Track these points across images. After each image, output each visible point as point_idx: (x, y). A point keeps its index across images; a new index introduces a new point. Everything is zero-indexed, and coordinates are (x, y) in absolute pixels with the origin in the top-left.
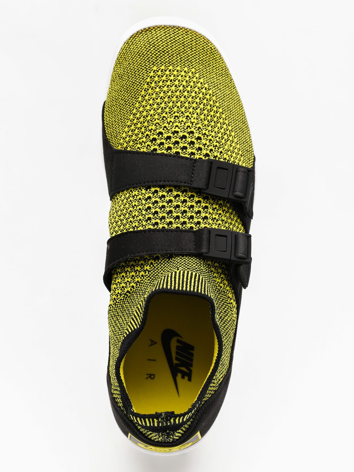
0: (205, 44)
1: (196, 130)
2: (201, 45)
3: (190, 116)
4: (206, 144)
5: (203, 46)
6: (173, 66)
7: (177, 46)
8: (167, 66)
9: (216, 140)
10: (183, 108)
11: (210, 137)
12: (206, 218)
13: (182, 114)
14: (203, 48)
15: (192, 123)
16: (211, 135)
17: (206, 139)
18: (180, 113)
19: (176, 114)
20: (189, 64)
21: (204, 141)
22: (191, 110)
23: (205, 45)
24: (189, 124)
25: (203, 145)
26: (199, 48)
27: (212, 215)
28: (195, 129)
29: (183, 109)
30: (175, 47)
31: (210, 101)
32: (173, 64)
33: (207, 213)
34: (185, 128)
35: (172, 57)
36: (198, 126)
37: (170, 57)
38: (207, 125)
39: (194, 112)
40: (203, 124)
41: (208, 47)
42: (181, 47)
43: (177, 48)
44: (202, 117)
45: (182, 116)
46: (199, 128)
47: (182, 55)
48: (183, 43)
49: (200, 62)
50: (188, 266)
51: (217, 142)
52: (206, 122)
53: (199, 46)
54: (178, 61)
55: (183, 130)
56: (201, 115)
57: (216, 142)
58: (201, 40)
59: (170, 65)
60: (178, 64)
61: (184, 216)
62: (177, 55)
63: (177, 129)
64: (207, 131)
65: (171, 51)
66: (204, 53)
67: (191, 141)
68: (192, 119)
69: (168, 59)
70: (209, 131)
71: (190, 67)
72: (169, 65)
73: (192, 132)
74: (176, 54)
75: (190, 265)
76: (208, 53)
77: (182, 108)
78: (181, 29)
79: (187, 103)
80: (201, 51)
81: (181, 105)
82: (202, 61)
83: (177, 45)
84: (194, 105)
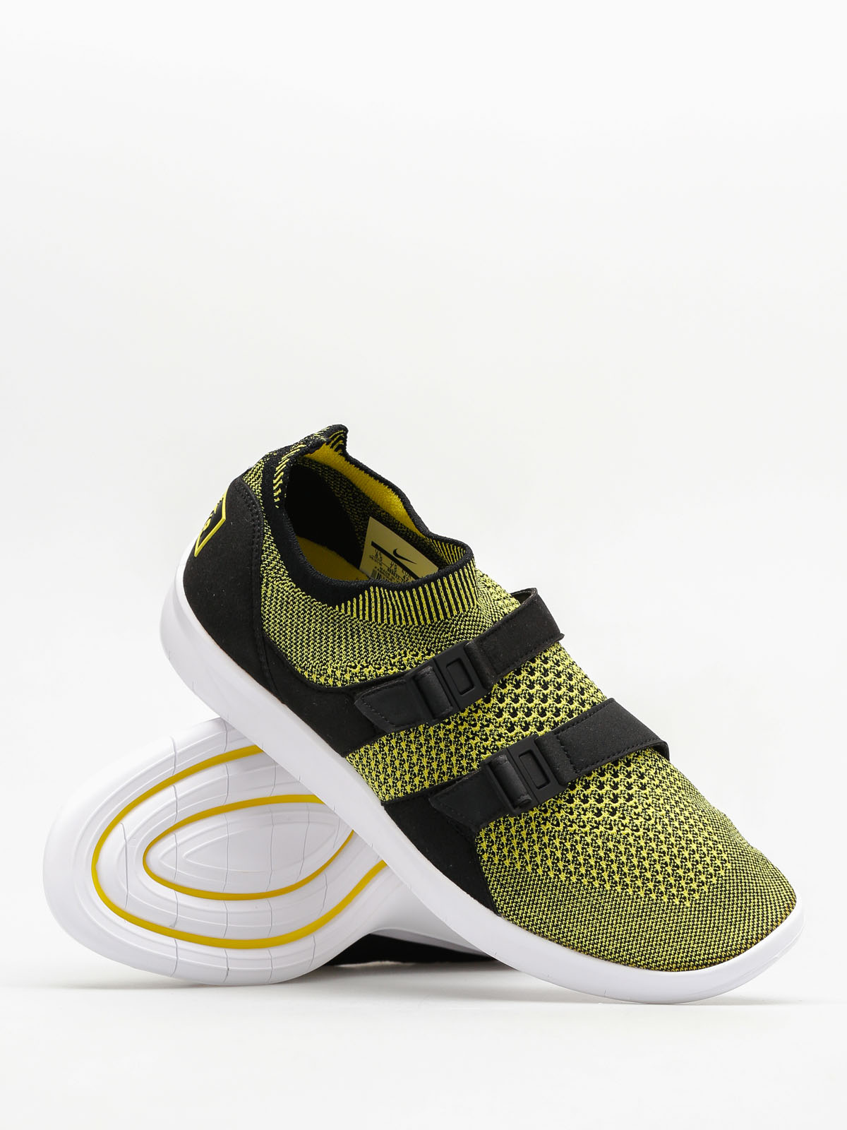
0: (711, 951)
1: (611, 820)
2: (715, 945)
3: (637, 834)
4: (585, 814)
5: (710, 946)
6: (714, 884)
7: (736, 915)
8: (720, 879)
9: (578, 834)
10: (652, 837)
11: (587, 829)
12: (499, 715)
13: (646, 826)
14: (708, 944)
15: (625, 826)
16: (590, 833)
17: (590, 822)
18: (650, 827)
19: (652, 822)
20: (700, 907)
21: (590, 815)
22: (642, 843)
23: (709, 949)
24: (626, 821)
25: (586, 810)
26: (712, 938)
27: (495, 727)
28: (615, 821)
29: (651, 834)
30: (737, 911)
31: (631, 881)
32: (717, 888)
33: (504, 723)
34: (625, 812)
35: (727, 896)
36: (615, 829)
37: (729, 894)
38: (606, 843)
39: (636, 843)
40: (612, 838)
41: (703, 951)
42: (731, 919)
43: (734, 913)
44: (622, 848)
45: (645, 825)
46: (611, 829)
47: (719, 909)
48: (735, 925)
49: (691, 923)
50: (469, 621)
51: (575, 833)
52: (610, 845)
53: (715, 941)
54: (714, 898)
55: (626, 808)
56: (626, 849)
57: (575, 830)
58: (720, 950)
59: (718, 884)
60: (711, 894)
61: (525, 694)
62: (724, 905)
63: (631, 803)
64: (598, 834)
65: (735, 902)
66: (699, 939)
67: (602, 801)
68: (630, 832)
69: (728, 888)
70: (596, 836)
71: (696, 904)
72: (719, 882)
73: (613, 814)
74: (727, 903)
75: (467, 623)
76: (695, 946)
77: (655, 835)
78: (757, 938)
79: (655, 847)
80: (705, 937)
81: (658, 838)
82: (690, 927)
83: (738, 916)
84: (644, 853)
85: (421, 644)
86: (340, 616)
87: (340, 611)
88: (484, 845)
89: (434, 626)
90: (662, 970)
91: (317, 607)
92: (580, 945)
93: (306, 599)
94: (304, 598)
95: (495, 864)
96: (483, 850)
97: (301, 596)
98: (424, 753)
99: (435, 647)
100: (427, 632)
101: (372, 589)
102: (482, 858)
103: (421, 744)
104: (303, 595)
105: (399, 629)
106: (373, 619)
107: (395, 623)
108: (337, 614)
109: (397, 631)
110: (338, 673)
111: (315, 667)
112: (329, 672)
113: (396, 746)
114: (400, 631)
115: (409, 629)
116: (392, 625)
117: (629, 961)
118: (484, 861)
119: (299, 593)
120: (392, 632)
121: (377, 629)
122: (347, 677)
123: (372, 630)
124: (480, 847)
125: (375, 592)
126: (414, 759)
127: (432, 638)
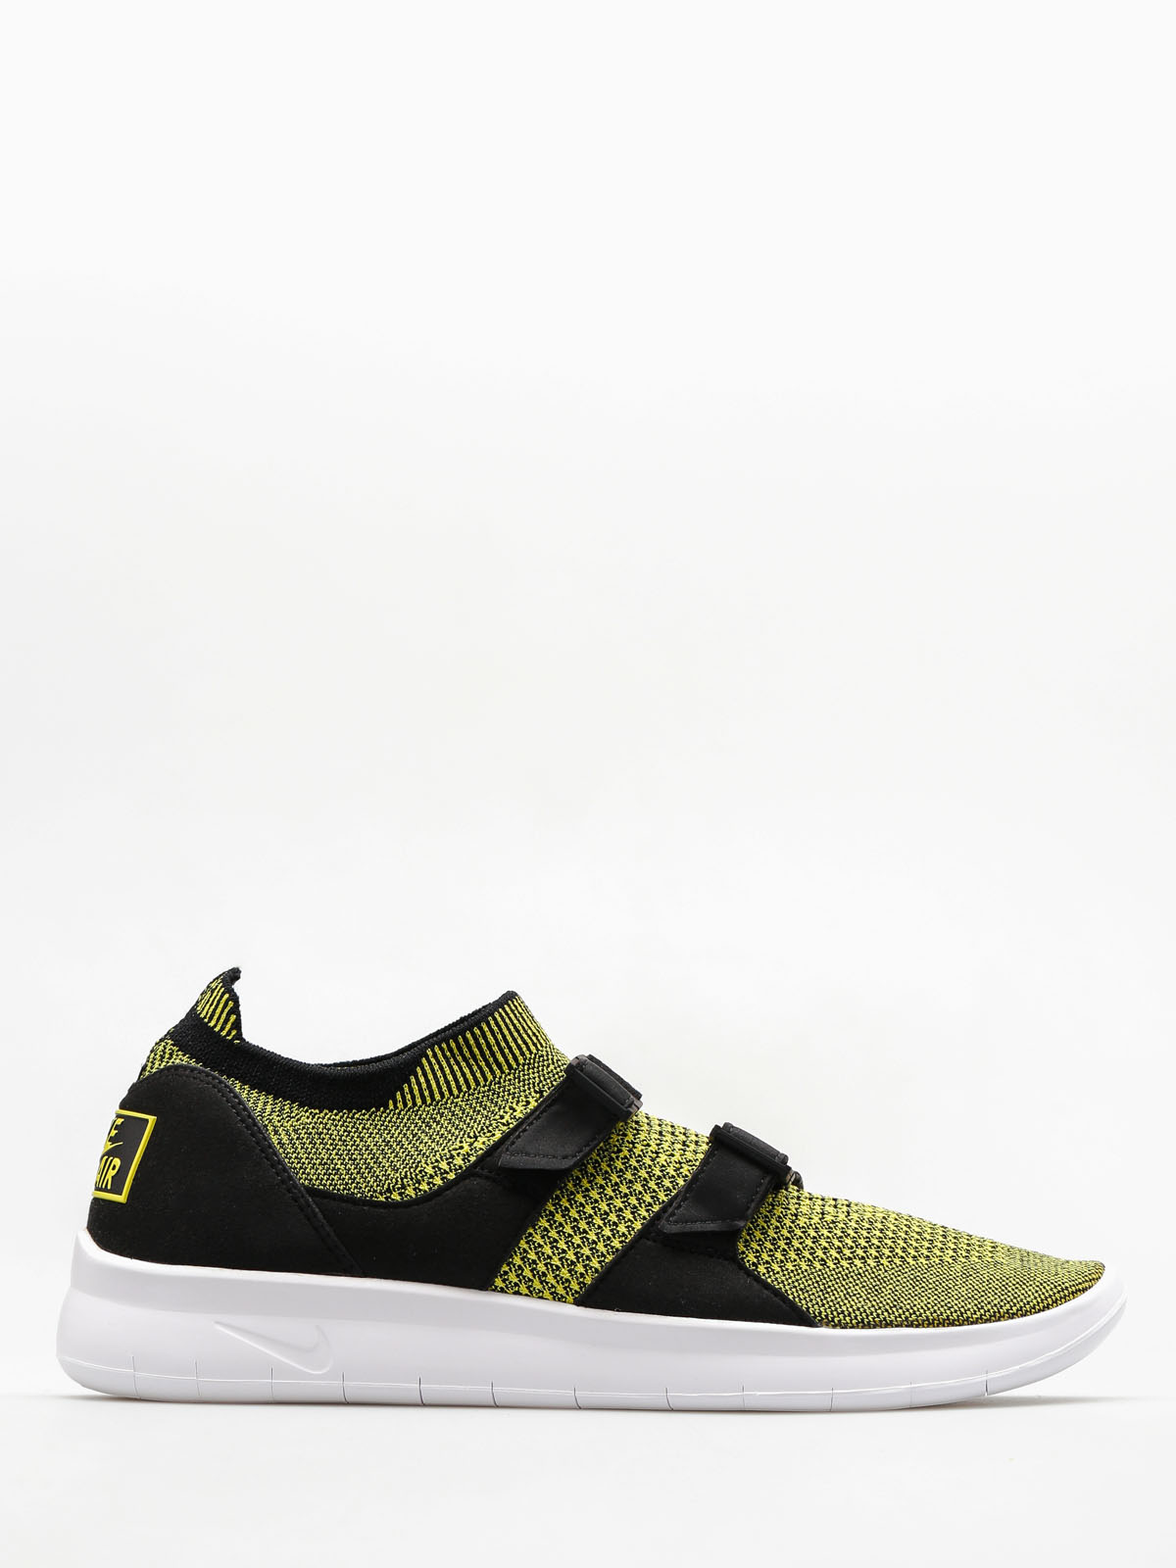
85: (525, 1091)
86: (399, 1114)
87: (396, 1107)
88: (751, 1258)
89: (529, 1064)
90: (1040, 1311)
91: (363, 1119)
92: (935, 1315)
93: (342, 1117)
94: (338, 1118)
95: (778, 1273)
96: (754, 1264)
97: (333, 1117)
98: (613, 1194)
99: (544, 1086)
100: (524, 1075)
101: (430, 1053)
102: (759, 1273)
103: (602, 1187)
104: (336, 1115)
105: (486, 1088)
106: (447, 1094)
107: (477, 1083)
108: (394, 1114)
109: (484, 1092)
110: (444, 1165)
111: (406, 1177)
112: (429, 1170)
113: (571, 1205)
114: (489, 1090)
115: (499, 1083)
116: (475, 1090)
117: (999, 1312)
118: (764, 1274)
119: (328, 1116)
120: (478, 1098)
121: (457, 1103)
122: (459, 1161)
123: (450, 1108)
124: (748, 1261)
125: (435, 1055)
126: (604, 1207)
127: (534, 1078)
